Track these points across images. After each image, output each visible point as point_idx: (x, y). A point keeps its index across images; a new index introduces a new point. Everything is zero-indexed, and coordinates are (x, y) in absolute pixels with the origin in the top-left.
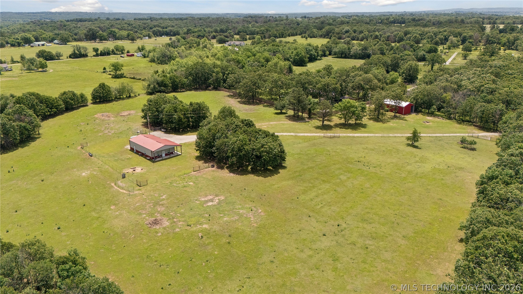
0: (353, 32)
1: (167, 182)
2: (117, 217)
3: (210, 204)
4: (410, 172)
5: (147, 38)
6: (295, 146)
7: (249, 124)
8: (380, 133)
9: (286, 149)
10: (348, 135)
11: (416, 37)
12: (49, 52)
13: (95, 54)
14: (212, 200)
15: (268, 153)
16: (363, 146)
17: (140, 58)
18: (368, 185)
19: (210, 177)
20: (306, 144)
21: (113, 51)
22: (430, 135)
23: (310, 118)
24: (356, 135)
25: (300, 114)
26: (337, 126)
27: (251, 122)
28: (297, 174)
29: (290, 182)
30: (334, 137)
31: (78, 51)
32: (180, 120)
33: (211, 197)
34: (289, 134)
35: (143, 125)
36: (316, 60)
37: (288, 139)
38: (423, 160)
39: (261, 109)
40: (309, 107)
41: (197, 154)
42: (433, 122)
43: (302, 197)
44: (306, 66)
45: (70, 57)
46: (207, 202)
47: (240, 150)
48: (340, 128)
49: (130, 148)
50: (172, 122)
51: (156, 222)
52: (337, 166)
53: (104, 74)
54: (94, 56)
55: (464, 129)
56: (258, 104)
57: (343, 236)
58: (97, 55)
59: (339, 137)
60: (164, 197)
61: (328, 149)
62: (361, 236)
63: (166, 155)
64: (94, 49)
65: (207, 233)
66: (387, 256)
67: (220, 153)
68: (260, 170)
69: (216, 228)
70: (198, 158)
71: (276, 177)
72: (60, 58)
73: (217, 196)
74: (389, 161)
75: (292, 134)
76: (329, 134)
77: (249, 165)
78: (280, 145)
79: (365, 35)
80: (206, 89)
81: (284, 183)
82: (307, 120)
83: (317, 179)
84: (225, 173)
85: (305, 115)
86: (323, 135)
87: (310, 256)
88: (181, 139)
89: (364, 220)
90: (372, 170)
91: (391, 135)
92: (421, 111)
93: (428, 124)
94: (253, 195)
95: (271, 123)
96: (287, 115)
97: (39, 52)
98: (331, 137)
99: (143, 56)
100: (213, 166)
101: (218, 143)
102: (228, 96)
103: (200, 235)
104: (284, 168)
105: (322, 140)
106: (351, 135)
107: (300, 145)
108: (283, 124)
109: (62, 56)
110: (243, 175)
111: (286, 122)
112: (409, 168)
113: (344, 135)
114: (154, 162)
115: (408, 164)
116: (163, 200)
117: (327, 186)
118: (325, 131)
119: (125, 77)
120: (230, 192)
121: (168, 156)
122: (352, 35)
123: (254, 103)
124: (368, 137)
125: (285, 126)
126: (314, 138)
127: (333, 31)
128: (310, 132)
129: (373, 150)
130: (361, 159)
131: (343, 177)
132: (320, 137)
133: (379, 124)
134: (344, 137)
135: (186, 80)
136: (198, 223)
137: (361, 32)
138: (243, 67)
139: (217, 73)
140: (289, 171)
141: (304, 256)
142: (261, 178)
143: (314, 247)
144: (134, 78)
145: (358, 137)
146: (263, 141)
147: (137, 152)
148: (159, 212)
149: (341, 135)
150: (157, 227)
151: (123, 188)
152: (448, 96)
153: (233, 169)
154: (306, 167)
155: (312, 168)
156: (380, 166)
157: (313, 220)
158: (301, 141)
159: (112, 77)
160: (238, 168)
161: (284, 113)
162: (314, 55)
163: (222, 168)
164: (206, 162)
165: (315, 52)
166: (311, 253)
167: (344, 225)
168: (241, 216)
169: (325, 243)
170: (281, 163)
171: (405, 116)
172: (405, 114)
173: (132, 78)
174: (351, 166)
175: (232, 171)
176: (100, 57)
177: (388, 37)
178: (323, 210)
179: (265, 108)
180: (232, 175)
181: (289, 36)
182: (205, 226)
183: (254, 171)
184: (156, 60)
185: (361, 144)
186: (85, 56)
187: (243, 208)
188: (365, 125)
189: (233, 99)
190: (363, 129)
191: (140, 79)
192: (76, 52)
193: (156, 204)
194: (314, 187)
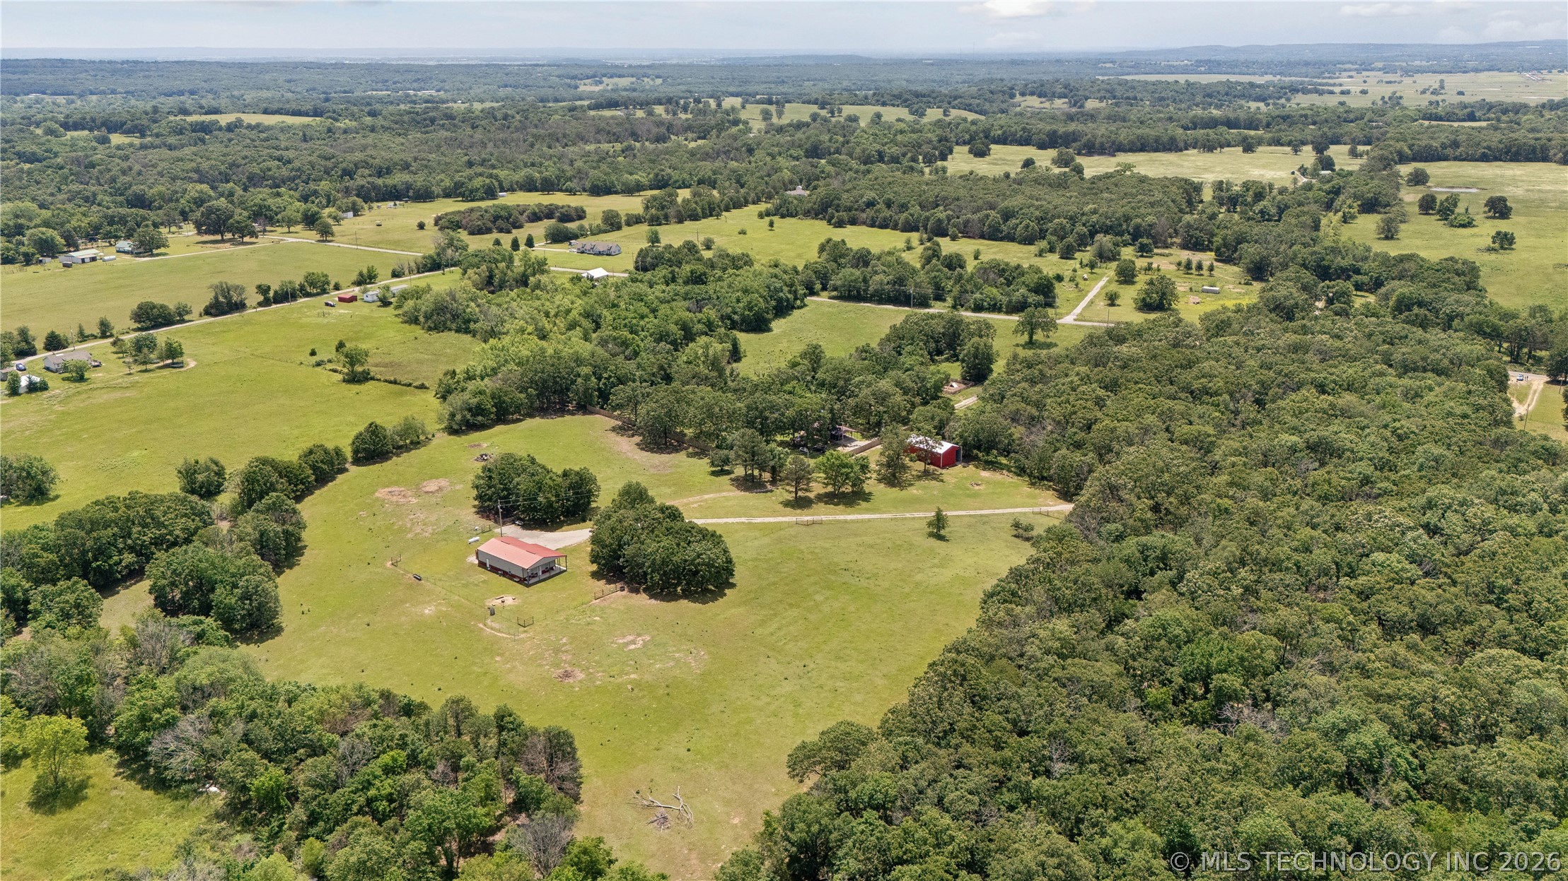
0: (883, 206)
1: (562, 617)
2: (510, 671)
3: (633, 647)
4: (917, 584)
5: (350, 214)
6: (749, 544)
7: (674, 514)
8: (889, 512)
9: (733, 554)
10: (838, 517)
11: (1027, 226)
12: (162, 306)
13: (261, 298)
14: (633, 642)
15: (708, 565)
16: (859, 540)
17: (374, 306)
18: (852, 608)
19: (622, 608)
20: (767, 540)
21: (302, 288)
22: (972, 513)
23: (774, 482)
24: (849, 517)
25: (756, 473)
26: (820, 498)
27: (677, 510)
28: (753, 595)
29: (742, 610)
30: (814, 523)
31: (225, 297)
32: (550, 505)
33: (631, 638)
34: (738, 520)
35: (477, 513)
36: (793, 308)
37: (736, 531)
38: (945, 562)
39: (681, 461)
40: (772, 463)
41: (594, 567)
42: (988, 483)
43: (759, 631)
44: (769, 330)
45: (207, 312)
46: (627, 644)
47: (664, 562)
48: (826, 503)
49: (476, 562)
50: (535, 509)
51: (567, 675)
52: (812, 579)
53: (319, 369)
54: (260, 304)
55: (1034, 497)
56: (676, 450)
57: (810, 678)
58: (266, 303)
59: (821, 523)
60: (564, 640)
61: (802, 547)
62: (832, 677)
63: (544, 572)
64: (259, 287)
65: (637, 685)
66: (858, 698)
67: (632, 569)
68: (696, 592)
69: (648, 677)
70: (596, 575)
71: (721, 601)
72: (186, 318)
73: (639, 635)
74: (892, 566)
75: (743, 520)
76: (805, 516)
77: (679, 584)
78: (725, 551)
79: (912, 215)
80: (562, 411)
81: (733, 611)
82: (769, 487)
83: (780, 601)
84: (642, 600)
85: (767, 476)
86: (794, 519)
87: (769, 704)
88: (556, 541)
89: (838, 658)
90: (864, 583)
91: (908, 515)
92: (976, 458)
93: (977, 488)
94: (690, 632)
95: (706, 497)
96: (733, 476)
97: (140, 307)
98: (808, 524)
99: (381, 300)
100: (622, 589)
101: (628, 551)
102: (614, 429)
103: (630, 687)
104: (733, 586)
105: (792, 531)
106: (842, 517)
107: (756, 543)
108: (727, 499)
109: (188, 313)
110: (669, 601)
111: (731, 494)
112: (919, 577)
113: (831, 518)
114: (528, 586)
115: (921, 570)
116: (565, 644)
117: (794, 613)
118: (799, 511)
119: (372, 379)
120: (657, 629)
121: (547, 575)
122: (882, 215)
123: (667, 448)
124: (869, 520)
125: (730, 503)
126: (779, 527)
127: (836, 202)
128: (775, 513)
129: (872, 547)
130: (851, 565)
131: (819, 598)
132: (790, 525)
133: (894, 492)
134: (830, 522)
135: (523, 396)
136: (621, 673)
137: (904, 207)
138: (636, 354)
139: (587, 378)
140: (739, 591)
141: (760, 703)
142: (698, 605)
143: (773, 693)
144: (395, 382)
145: (853, 521)
146: (698, 548)
147: (494, 570)
148: (565, 662)
149: (824, 518)
150: (571, 681)
151: (499, 631)
152: (1018, 431)
153: (654, 592)
154: (765, 583)
155: (774, 584)
156: (876, 576)
157: (773, 660)
158: (757, 534)
159: (344, 381)
160: (662, 590)
161: (728, 473)
162: (788, 300)
163: (637, 591)
164: (609, 582)
165: (790, 292)
166: (768, 700)
167: (812, 666)
168: (677, 661)
169: (787, 687)
170: (727, 579)
171: (944, 471)
172: (943, 467)
173: (391, 382)
174: (833, 578)
175: (652, 597)
176: (274, 306)
177: (967, 223)
178: (787, 647)
179: (690, 460)
180: (653, 601)
181: (727, 209)
182: (632, 676)
183: (687, 595)
184: (422, 319)
185: (856, 535)
186: (239, 306)
187: (678, 651)
188: (870, 494)
189: (625, 438)
190: (864, 504)
191: (410, 385)
192: (221, 299)
193: (557, 651)
194: (775, 615)
